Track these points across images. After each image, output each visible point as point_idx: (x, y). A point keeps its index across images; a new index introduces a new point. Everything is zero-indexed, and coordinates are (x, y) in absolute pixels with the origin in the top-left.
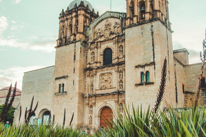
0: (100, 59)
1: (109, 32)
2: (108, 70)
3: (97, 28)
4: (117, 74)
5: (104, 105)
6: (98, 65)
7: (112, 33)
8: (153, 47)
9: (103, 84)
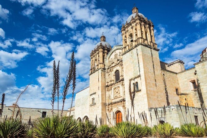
0: (113, 78)
1: (117, 60)
2: (117, 85)
3: (110, 58)
4: (122, 87)
5: (117, 110)
6: (112, 82)
7: (118, 60)
8: (139, 64)
9: (115, 95)
